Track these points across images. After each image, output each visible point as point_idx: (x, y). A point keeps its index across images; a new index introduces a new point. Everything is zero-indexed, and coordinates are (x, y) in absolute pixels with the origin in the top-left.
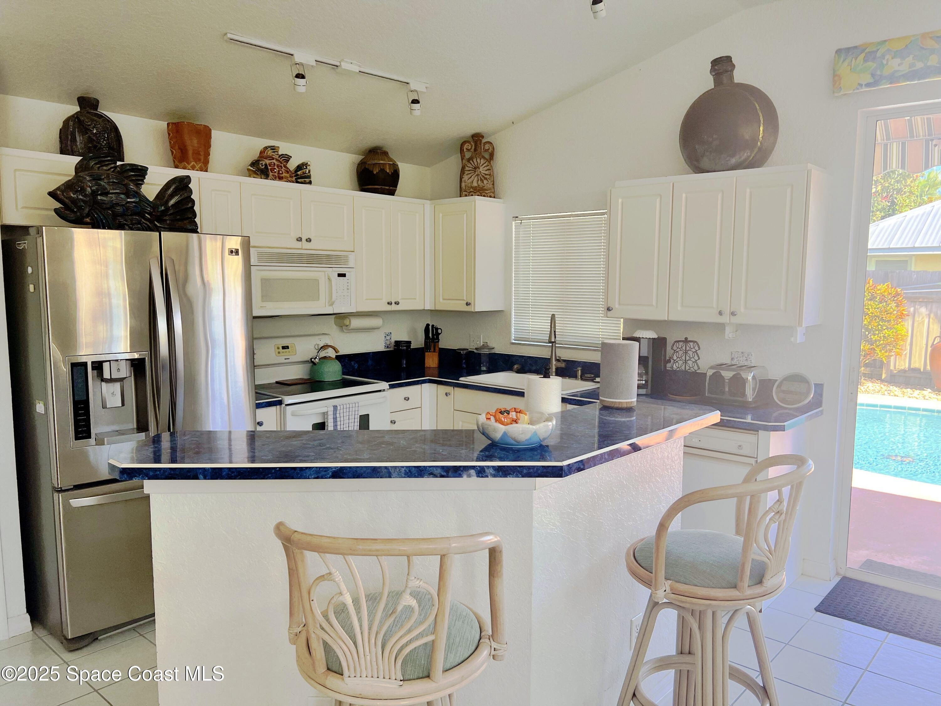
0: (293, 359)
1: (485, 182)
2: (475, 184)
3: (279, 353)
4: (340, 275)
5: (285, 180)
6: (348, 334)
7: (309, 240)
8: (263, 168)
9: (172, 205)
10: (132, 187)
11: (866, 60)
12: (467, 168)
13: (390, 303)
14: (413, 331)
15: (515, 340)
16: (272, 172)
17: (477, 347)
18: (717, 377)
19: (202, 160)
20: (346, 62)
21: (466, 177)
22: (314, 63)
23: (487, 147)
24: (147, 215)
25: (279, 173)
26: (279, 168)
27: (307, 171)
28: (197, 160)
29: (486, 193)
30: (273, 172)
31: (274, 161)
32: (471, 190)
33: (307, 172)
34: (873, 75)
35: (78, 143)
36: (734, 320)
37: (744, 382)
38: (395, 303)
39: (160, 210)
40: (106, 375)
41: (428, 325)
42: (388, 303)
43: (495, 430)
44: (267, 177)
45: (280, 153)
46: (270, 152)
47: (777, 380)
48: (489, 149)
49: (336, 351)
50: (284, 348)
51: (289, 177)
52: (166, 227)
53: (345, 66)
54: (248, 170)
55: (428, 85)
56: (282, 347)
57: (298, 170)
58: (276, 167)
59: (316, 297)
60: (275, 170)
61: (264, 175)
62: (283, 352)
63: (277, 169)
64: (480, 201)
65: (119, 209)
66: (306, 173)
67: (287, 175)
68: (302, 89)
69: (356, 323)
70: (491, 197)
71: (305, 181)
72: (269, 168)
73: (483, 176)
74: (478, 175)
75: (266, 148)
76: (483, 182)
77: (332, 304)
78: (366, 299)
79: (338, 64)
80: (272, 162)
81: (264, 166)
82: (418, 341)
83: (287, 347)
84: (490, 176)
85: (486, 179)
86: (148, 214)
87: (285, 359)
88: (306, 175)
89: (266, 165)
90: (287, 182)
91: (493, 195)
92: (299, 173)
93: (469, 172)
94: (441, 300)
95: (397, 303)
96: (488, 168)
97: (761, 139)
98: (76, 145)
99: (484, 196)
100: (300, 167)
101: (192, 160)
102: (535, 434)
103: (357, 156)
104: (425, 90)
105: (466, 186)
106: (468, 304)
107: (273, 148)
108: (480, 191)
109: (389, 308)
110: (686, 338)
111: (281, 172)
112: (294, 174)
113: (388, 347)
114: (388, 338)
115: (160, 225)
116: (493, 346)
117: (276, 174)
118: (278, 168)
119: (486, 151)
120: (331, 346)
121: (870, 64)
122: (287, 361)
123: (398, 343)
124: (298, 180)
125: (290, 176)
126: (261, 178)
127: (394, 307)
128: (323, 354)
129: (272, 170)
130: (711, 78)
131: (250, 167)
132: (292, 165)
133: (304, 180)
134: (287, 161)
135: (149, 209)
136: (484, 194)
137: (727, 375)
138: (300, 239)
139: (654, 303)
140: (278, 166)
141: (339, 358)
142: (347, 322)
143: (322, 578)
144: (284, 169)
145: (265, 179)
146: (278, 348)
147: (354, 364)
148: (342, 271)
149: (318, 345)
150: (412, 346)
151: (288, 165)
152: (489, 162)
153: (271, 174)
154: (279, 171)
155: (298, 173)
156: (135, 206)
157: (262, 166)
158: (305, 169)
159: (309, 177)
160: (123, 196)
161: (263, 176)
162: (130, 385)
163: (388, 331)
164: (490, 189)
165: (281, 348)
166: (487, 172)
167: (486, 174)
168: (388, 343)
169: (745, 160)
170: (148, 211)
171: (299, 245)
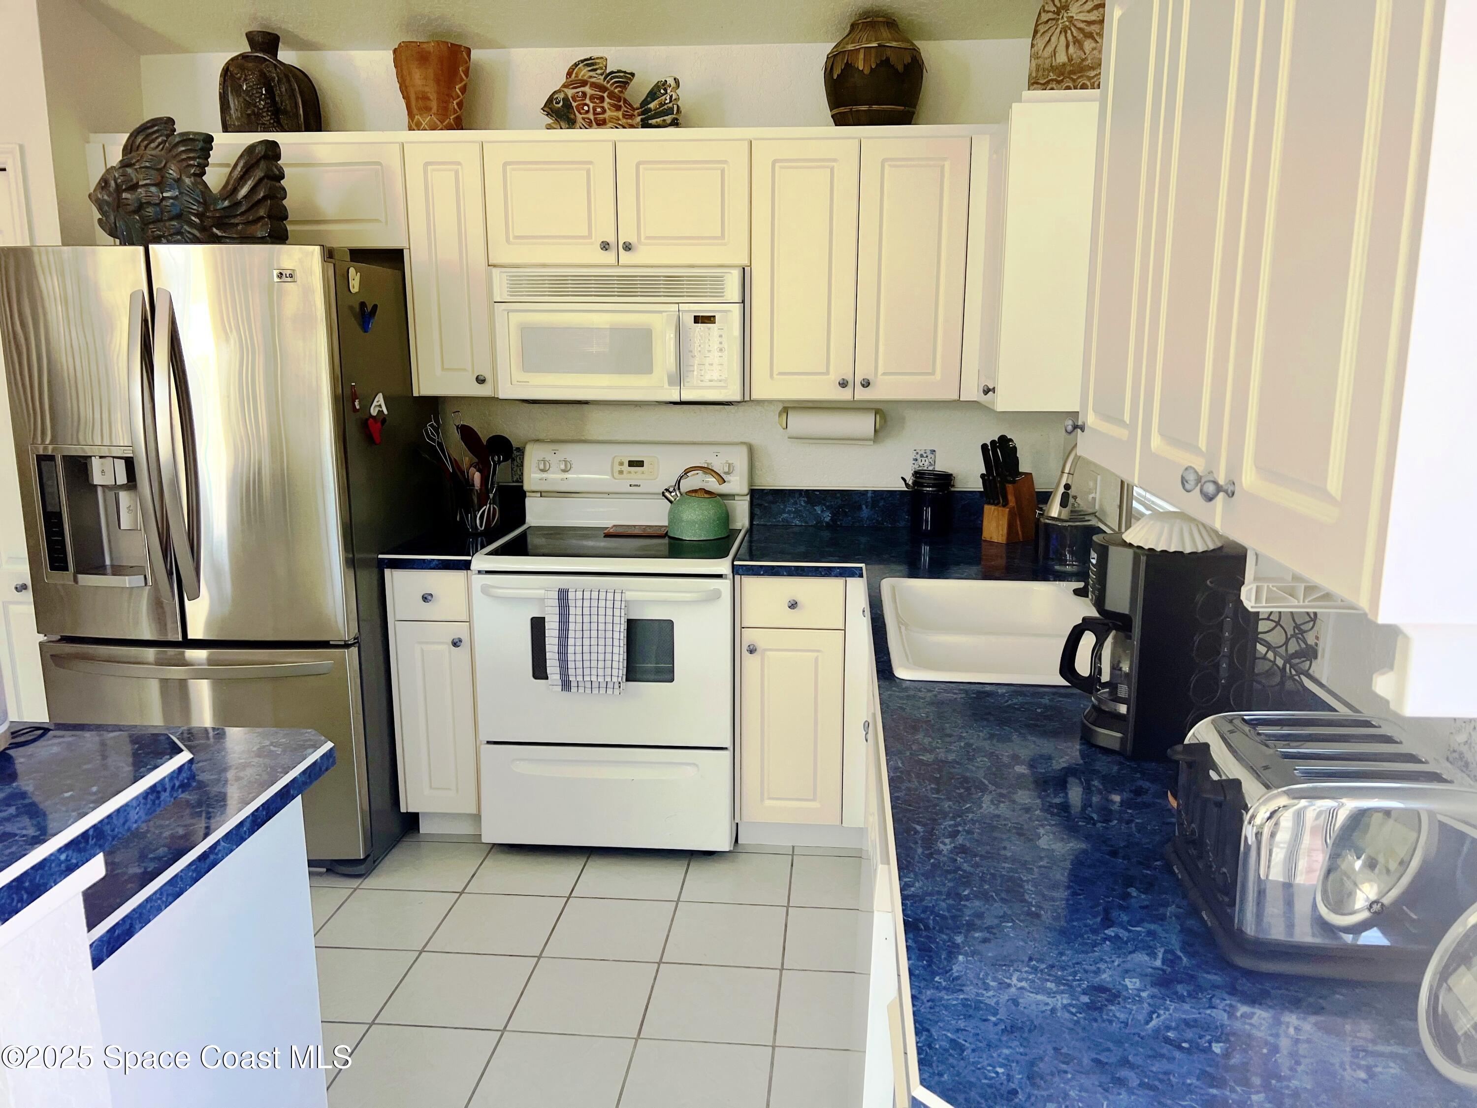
0: (646, 486)
2: (1061, 58)
3: (621, 472)
4: (702, 319)
5: (610, 124)
7: (628, 247)
8: (559, 108)
9: (245, 197)
10: (171, 172)
13: (843, 384)
16: (581, 114)
19: (434, 109)
24: (193, 218)
25: (595, 113)
26: (596, 103)
27: (668, 98)
30: (582, 111)
31: (585, 89)
33: (668, 101)
35: (232, 112)
38: (862, 384)
39: (219, 207)
44: (571, 124)
45: (609, 70)
46: (584, 73)
50: (632, 464)
51: (621, 117)
52: (235, 236)
56: (630, 462)
57: (649, 99)
58: (587, 101)
59: (646, 368)
60: (586, 108)
61: (564, 120)
62: (630, 472)
63: (591, 105)
65: (150, 211)
66: (666, 104)
67: (615, 114)
71: (664, 120)
72: (574, 104)
75: (580, 64)
80: (578, 92)
81: (561, 104)
83: (640, 464)
86: (196, 215)
87: (630, 486)
88: (666, 107)
89: (566, 99)
90: (617, 128)
92: (652, 106)
95: (866, 385)
98: (230, 115)
100: (653, 95)
106: (985, 390)
107: (592, 63)
109: (845, 395)
111: (599, 110)
112: (638, 109)
114: (924, 462)
115: (224, 234)
117: (592, 117)
118: (592, 102)
120: (706, 470)
122: (634, 489)
124: (650, 122)
125: (624, 116)
126: (561, 128)
127: (862, 393)
129: (580, 108)
132: (637, 90)
133: (662, 119)
134: (623, 84)
135: (195, 207)
138: (605, 246)
140: (592, 98)
144: (609, 103)
145: (568, 128)
146: (621, 464)
147: (822, 511)
148: (704, 310)
151: (627, 95)
153: (579, 117)
154: (595, 109)
155: (649, 106)
156: (173, 204)
157: (558, 103)
158: (663, 95)
159: (676, 111)
160: (153, 189)
161: (562, 124)
165: (626, 464)
170: (195, 212)
171: (609, 257)
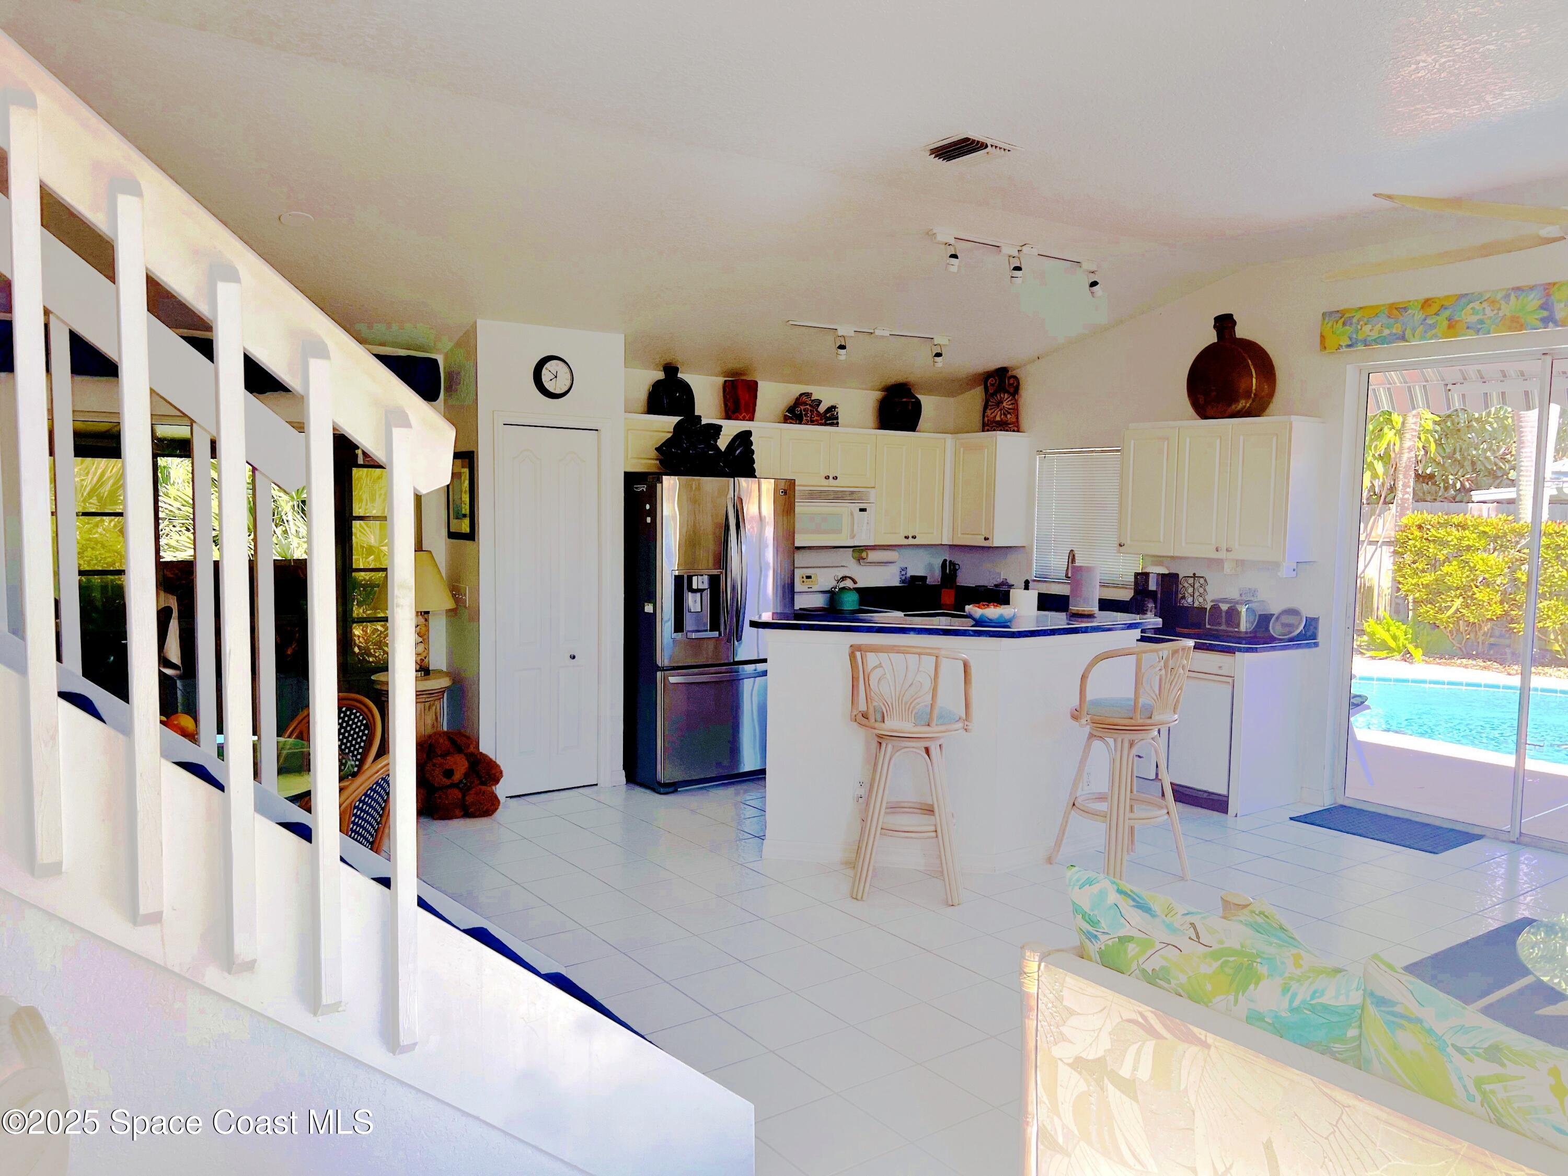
0: (815, 589)
1: (1009, 416)
2: (998, 418)
3: (803, 582)
4: (862, 510)
5: (816, 423)
6: (865, 567)
7: (835, 478)
8: (797, 414)
9: (739, 456)
10: (712, 442)
11: (1344, 324)
12: (990, 403)
13: (907, 537)
14: (930, 566)
15: (1036, 577)
17: (996, 583)
18: (1215, 608)
19: (752, 412)
20: (880, 329)
21: (989, 412)
22: (853, 334)
23: (1011, 381)
24: (721, 464)
25: (811, 417)
26: (812, 413)
27: (835, 413)
28: (747, 412)
29: (1010, 427)
31: (808, 407)
32: (994, 425)
34: (1351, 339)
36: (1230, 556)
37: (1239, 613)
38: (913, 537)
39: (731, 458)
40: (695, 587)
41: (945, 561)
42: (906, 537)
43: (976, 612)
44: (801, 421)
45: (812, 399)
46: (804, 398)
47: (1274, 614)
48: (1014, 383)
49: (855, 582)
50: (807, 577)
51: (819, 420)
52: (733, 472)
53: (878, 332)
54: (785, 416)
55: (950, 338)
57: (827, 413)
58: (808, 412)
59: (838, 531)
60: (808, 415)
61: (798, 420)
62: (807, 582)
64: (1002, 438)
66: (834, 415)
67: (818, 418)
68: (842, 358)
69: (873, 556)
70: (1014, 431)
72: (804, 413)
73: (1007, 411)
74: (1001, 410)
75: (801, 395)
76: (1006, 416)
77: (853, 537)
78: (885, 533)
79: (872, 331)
80: (805, 408)
82: (934, 577)
83: (812, 577)
84: (1016, 410)
85: (1009, 413)
87: (808, 588)
88: (834, 417)
89: (801, 410)
90: (818, 425)
91: (1016, 429)
92: (828, 416)
93: (992, 407)
94: (959, 535)
95: (914, 537)
96: (1012, 402)
97: (1254, 391)
99: (1007, 431)
100: (829, 410)
101: (743, 411)
102: (1001, 616)
103: (880, 392)
104: (947, 343)
105: (988, 420)
106: (986, 539)
107: (808, 395)
108: (1003, 426)
109: (906, 542)
110: (1194, 574)
111: (813, 416)
112: (824, 417)
113: (903, 583)
114: (903, 573)
115: (729, 471)
116: (1013, 583)
117: (809, 418)
119: (1010, 385)
120: (850, 578)
121: (1347, 328)
122: (810, 590)
123: (914, 578)
124: (828, 423)
125: (821, 419)
126: (796, 423)
127: (911, 541)
128: (842, 585)
129: (806, 415)
130: (1215, 333)
131: (787, 414)
132: (822, 408)
133: (832, 422)
134: (818, 405)
135: (724, 458)
136: (1007, 428)
137: (1224, 607)
138: (827, 478)
139: (1162, 540)
140: (811, 411)
141: (858, 590)
142: (864, 555)
143: (875, 667)
144: (815, 413)
145: (799, 424)
146: (803, 578)
148: (862, 506)
149: (838, 576)
150: (928, 582)
151: (819, 410)
152: (1014, 397)
153: (805, 418)
154: (811, 415)
156: (715, 456)
157: (798, 411)
158: (833, 411)
159: (837, 418)
160: (706, 450)
162: (707, 595)
163: (904, 566)
164: (1013, 423)
165: (805, 577)
166: (1010, 407)
167: (1009, 409)
168: (903, 578)
169: (1242, 409)
171: (826, 482)
